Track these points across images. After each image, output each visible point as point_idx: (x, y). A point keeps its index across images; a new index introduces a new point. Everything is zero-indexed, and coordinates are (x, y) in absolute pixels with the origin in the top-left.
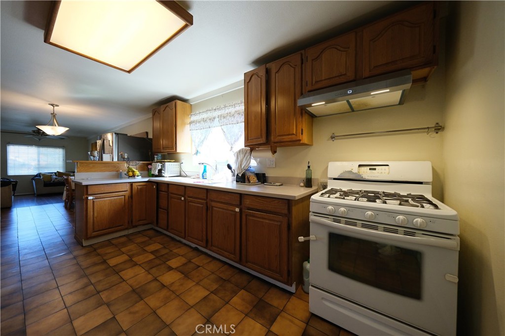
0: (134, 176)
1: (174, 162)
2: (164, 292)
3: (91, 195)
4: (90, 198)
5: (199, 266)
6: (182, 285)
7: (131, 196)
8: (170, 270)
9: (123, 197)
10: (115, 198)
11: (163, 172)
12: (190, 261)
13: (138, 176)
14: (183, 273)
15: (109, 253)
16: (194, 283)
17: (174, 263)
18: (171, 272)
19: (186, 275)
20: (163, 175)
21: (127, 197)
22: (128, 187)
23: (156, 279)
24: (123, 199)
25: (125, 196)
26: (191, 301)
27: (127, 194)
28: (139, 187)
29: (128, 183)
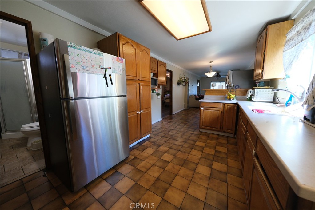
0: (230, 99)
1: (270, 88)
2: (190, 173)
3: (202, 107)
4: (202, 108)
5: (226, 182)
6: (201, 179)
7: (223, 112)
8: (209, 167)
9: (218, 111)
10: (213, 111)
11: (253, 97)
12: (226, 173)
13: (233, 99)
14: (211, 174)
15: (202, 139)
16: (206, 186)
17: (217, 166)
18: (208, 168)
19: (211, 178)
20: (253, 99)
21: (220, 112)
22: (222, 106)
23: (197, 164)
24: (218, 113)
25: (219, 111)
26: (191, 191)
27: (221, 110)
28: (229, 107)
29: (222, 103)
